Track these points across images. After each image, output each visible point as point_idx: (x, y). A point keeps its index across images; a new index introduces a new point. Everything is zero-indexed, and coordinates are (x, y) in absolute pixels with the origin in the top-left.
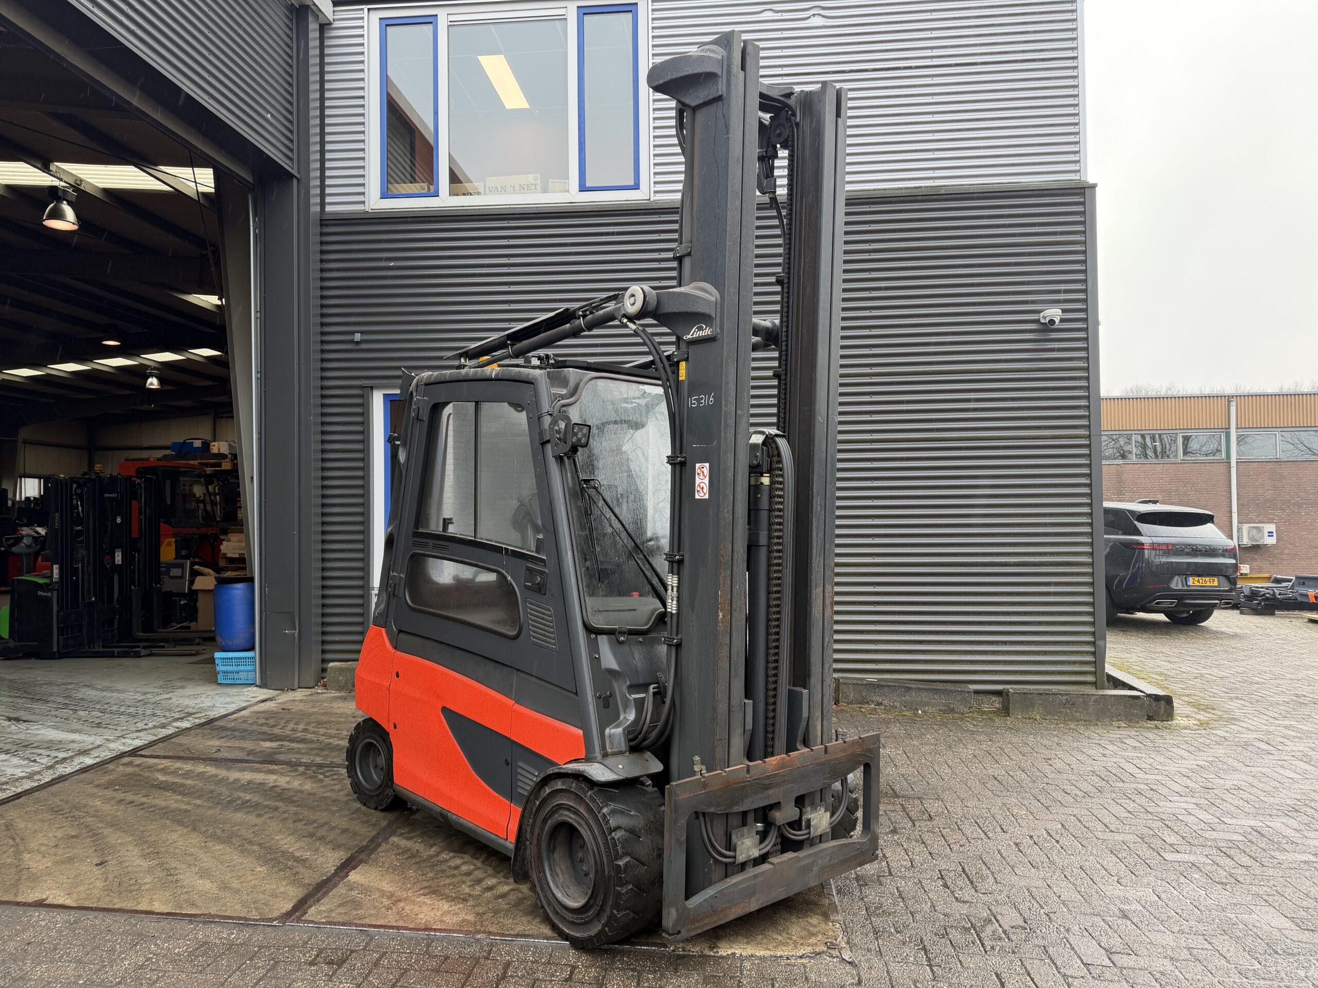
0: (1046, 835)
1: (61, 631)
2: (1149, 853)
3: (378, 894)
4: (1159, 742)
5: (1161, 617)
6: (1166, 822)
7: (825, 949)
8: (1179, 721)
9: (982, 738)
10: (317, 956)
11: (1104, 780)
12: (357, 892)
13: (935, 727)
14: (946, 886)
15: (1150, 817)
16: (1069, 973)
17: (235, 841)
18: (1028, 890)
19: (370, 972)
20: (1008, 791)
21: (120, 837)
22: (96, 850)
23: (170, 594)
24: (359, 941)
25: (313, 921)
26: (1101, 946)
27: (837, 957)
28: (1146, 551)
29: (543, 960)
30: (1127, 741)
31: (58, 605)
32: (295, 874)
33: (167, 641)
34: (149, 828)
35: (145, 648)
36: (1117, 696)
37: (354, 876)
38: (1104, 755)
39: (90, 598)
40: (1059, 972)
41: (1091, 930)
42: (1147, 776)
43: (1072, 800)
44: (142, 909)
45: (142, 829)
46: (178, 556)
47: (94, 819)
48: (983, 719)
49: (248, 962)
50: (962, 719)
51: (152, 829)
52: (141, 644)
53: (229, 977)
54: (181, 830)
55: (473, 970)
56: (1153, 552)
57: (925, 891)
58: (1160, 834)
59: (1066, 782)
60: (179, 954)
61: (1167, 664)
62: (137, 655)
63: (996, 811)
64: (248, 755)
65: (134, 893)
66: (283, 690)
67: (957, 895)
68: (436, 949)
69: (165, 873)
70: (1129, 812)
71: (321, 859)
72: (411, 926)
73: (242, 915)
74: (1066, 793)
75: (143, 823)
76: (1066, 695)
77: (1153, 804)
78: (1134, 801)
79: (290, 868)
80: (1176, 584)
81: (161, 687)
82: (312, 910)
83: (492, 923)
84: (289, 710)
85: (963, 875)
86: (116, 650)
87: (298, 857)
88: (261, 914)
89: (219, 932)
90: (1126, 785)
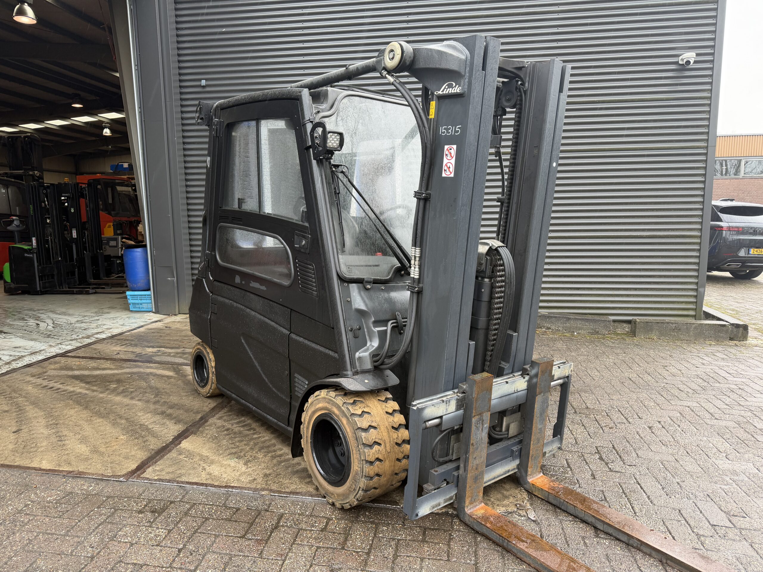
0: (670, 421)
1: (41, 278)
2: (745, 436)
3: (198, 458)
4: (739, 355)
5: (728, 274)
6: (755, 413)
7: (515, 509)
8: (750, 341)
9: (618, 351)
10: (146, 506)
11: (706, 381)
12: (184, 456)
13: (586, 343)
14: (601, 458)
15: (742, 408)
16: (701, 533)
17: (112, 417)
18: (662, 463)
19: (181, 519)
20: (640, 388)
21: (36, 412)
22: (17, 421)
23: (109, 256)
24: (178, 495)
25: (148, 478)
26: (722, 510)
27: (524, 516)
28: (724, 232)
29: (307, 513)
30: (717, 354)
31: (37, 262)
32: (144, 442)
33: (107, 284)
34: (57, 406)
35: (93, 288)
36: (710, 324)
37: (185, 444)
38: (703, 364)
39: (58, 259)
40: (693, 532)
41: (712, 497)
42: (735, 379)
43: (686, 396)
44: (34, 466)
45: (52, 406)
46: (115, 233)
47: (24, 399)
48: (618, 339)
49: (96, 509)
50: (604, 339)
51: (59, 407)
52: (91, 287)
53: (79, 521)
54: (78, 408)
55: (255, 520)
56: (729, 232)
57: (587, 463)
58: (750, 421)
59: (679, 382)
60: (49, 502)
61: (736, 304)
62: (88, 293)
63: (633, 403)
64: (136, 357)
65: (31, 454)
66: (169, 315)
67: (610, 467)
68: (231, 502)
69: (58, 439)
70: (727, 405)
71: (165, 431)
72: (216, 484)
73: (100, 472)
74: (680, 390)
75: (55, 402)
76: (675, 323)
77: (743, 399)
78: (729, 397)
79: (142, 437)
80: (742, 253)
81: (96, 312)
82: (150, 470)
83: (274, 482)
84: (170, 327)
85: (614, 451)
86: (75, 290)
87: (150, 429)
88: (113, 472)
89: (82, 485)
90: (722, 385)
